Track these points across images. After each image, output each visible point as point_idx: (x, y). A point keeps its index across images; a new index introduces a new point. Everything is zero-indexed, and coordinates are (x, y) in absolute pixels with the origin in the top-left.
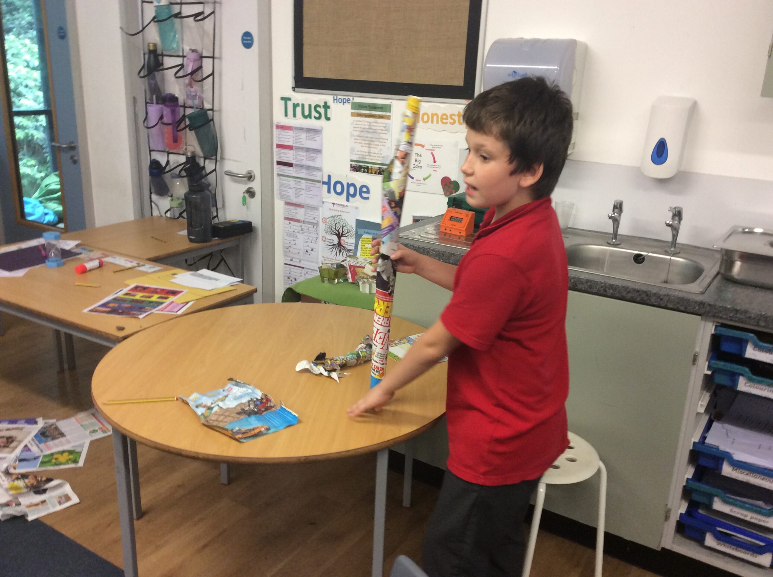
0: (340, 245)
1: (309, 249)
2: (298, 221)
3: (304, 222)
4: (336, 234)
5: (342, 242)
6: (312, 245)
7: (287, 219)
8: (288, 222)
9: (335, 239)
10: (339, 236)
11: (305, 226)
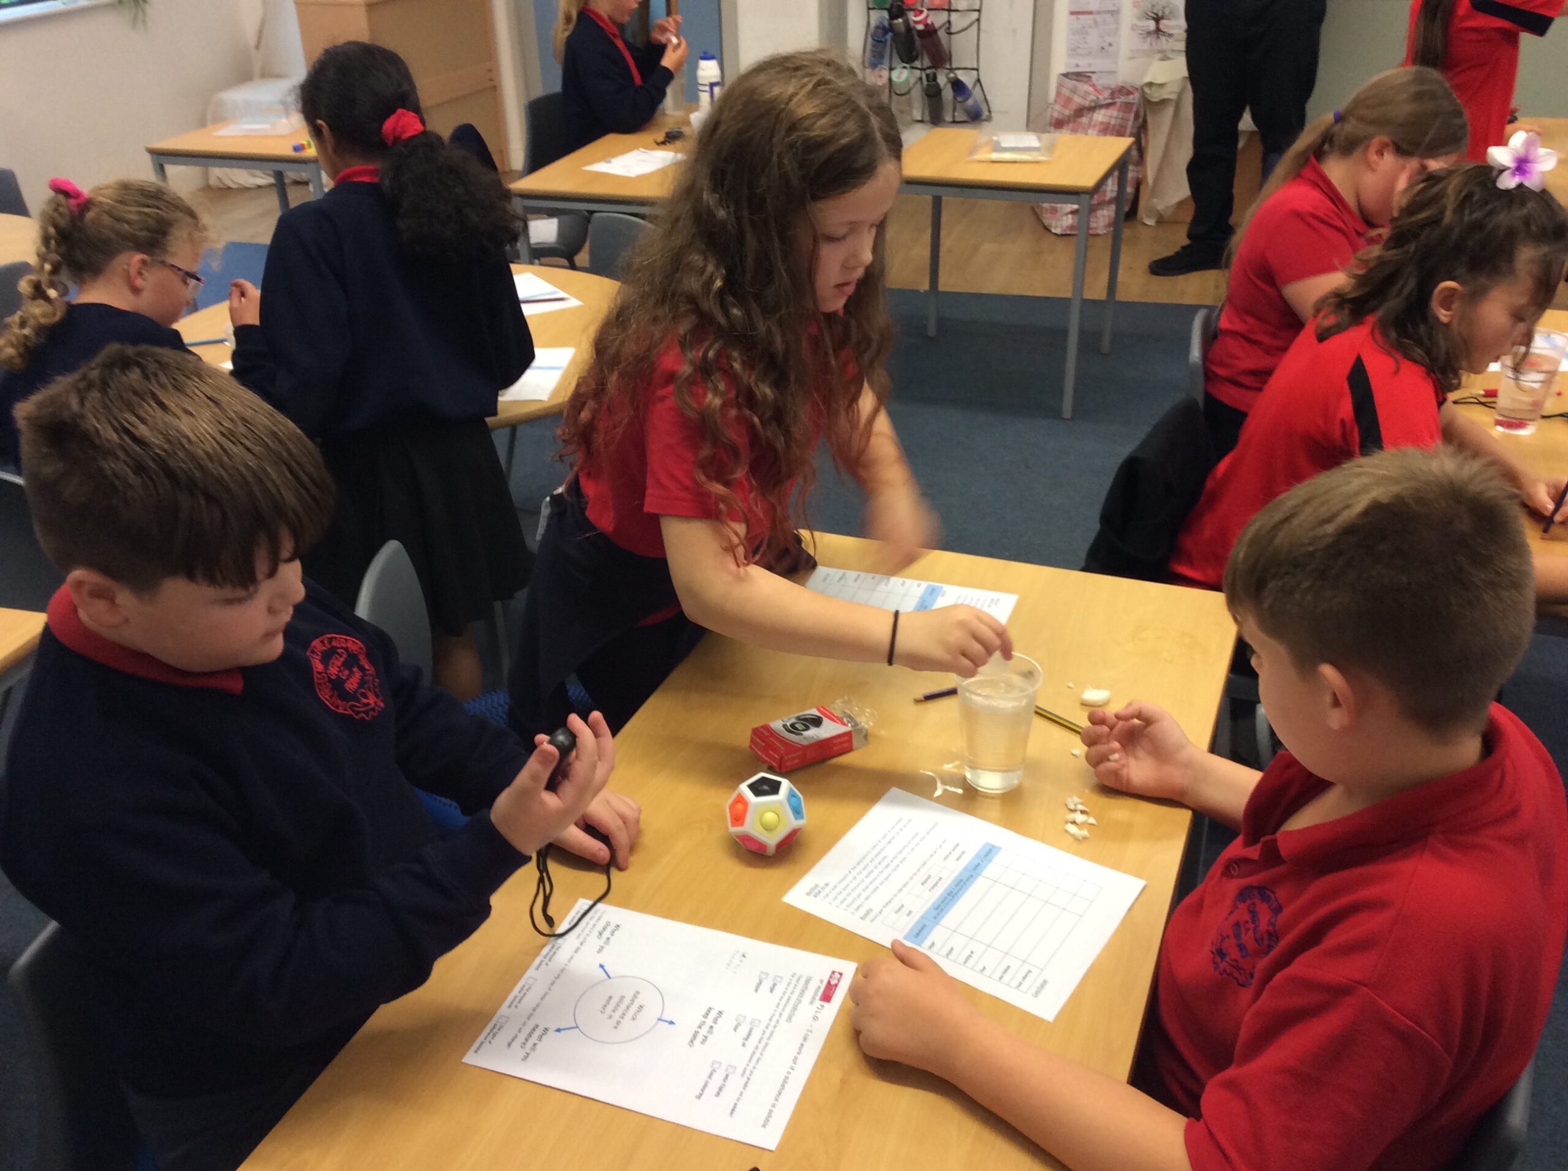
0: (1158, 31)
1: (1105, 45)
2: (1090, 13)
3: (1098, 13)
4: (1154, 19)
5: (1161, 27)
6: (1110, 40)
7: (1072, 13)
8: (1074, 17)
9: (1152, 25)
10: (1157, 19)
11: (1098, 18)
